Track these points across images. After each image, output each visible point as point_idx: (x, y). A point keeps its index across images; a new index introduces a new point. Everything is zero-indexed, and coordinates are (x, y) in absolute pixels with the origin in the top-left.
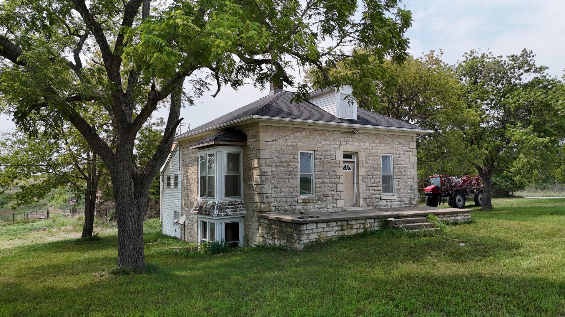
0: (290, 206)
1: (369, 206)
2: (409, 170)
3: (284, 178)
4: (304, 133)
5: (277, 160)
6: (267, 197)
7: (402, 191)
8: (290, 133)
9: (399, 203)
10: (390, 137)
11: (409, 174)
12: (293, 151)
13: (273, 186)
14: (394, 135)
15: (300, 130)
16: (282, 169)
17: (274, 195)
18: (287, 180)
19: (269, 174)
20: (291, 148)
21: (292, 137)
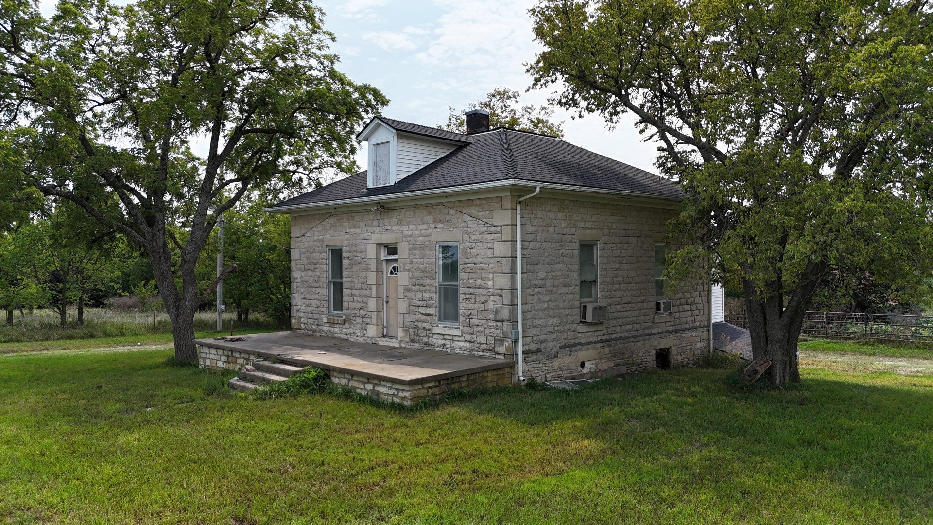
0: (318, 325)
1: (413, 341)
2: (491, 276)
3: (312, 287)
4: (332, 220)
5: (306, 262)
6: (298, 311)
7: (475, 321)
8: (317, 222)
9: (468, 345)
10: (452, 208)
11: (490, 283)
12: (320, 248)
13: (302, 297)
14: (460, 201)
15: (328, 215)
16: (310, 273)
17: (303, 308)
18: (314, 289)
19: (299, 280)
20: (319, 244)
21: (320, 228)
